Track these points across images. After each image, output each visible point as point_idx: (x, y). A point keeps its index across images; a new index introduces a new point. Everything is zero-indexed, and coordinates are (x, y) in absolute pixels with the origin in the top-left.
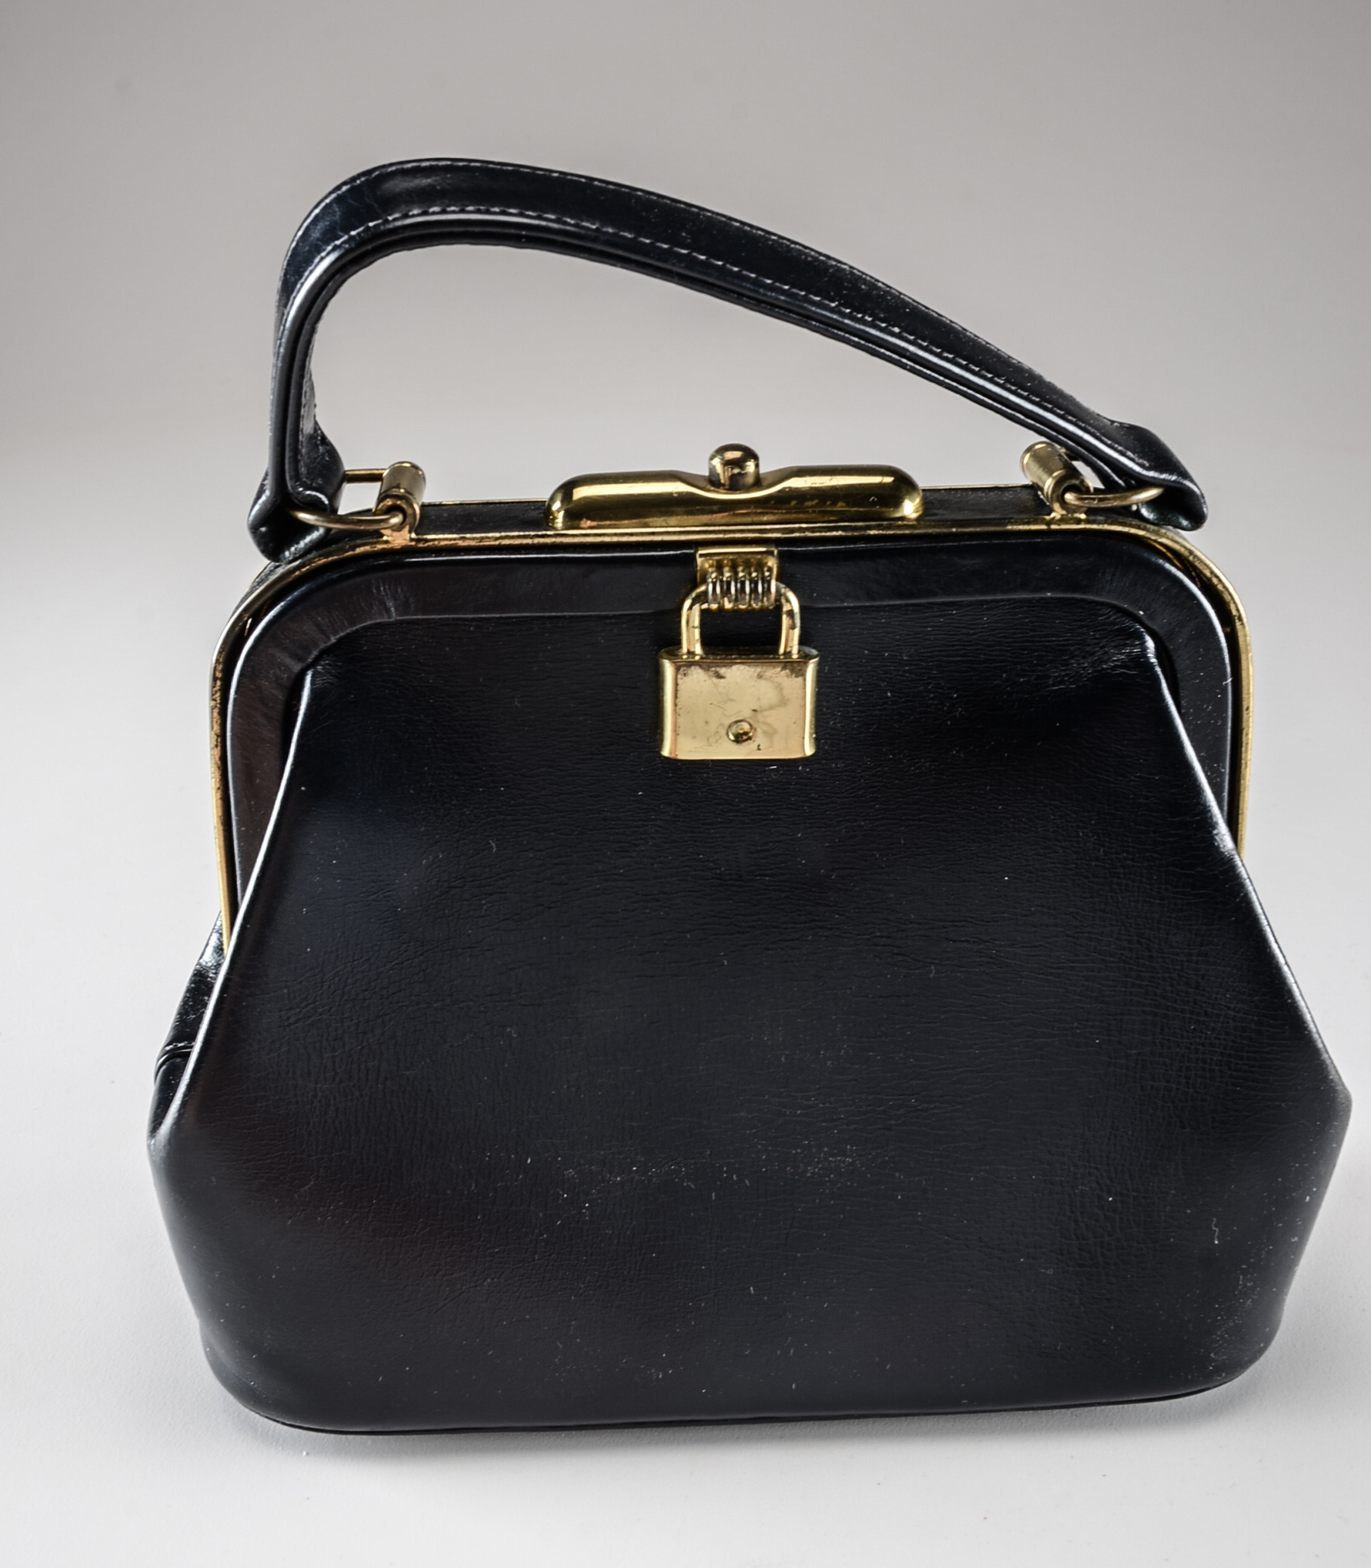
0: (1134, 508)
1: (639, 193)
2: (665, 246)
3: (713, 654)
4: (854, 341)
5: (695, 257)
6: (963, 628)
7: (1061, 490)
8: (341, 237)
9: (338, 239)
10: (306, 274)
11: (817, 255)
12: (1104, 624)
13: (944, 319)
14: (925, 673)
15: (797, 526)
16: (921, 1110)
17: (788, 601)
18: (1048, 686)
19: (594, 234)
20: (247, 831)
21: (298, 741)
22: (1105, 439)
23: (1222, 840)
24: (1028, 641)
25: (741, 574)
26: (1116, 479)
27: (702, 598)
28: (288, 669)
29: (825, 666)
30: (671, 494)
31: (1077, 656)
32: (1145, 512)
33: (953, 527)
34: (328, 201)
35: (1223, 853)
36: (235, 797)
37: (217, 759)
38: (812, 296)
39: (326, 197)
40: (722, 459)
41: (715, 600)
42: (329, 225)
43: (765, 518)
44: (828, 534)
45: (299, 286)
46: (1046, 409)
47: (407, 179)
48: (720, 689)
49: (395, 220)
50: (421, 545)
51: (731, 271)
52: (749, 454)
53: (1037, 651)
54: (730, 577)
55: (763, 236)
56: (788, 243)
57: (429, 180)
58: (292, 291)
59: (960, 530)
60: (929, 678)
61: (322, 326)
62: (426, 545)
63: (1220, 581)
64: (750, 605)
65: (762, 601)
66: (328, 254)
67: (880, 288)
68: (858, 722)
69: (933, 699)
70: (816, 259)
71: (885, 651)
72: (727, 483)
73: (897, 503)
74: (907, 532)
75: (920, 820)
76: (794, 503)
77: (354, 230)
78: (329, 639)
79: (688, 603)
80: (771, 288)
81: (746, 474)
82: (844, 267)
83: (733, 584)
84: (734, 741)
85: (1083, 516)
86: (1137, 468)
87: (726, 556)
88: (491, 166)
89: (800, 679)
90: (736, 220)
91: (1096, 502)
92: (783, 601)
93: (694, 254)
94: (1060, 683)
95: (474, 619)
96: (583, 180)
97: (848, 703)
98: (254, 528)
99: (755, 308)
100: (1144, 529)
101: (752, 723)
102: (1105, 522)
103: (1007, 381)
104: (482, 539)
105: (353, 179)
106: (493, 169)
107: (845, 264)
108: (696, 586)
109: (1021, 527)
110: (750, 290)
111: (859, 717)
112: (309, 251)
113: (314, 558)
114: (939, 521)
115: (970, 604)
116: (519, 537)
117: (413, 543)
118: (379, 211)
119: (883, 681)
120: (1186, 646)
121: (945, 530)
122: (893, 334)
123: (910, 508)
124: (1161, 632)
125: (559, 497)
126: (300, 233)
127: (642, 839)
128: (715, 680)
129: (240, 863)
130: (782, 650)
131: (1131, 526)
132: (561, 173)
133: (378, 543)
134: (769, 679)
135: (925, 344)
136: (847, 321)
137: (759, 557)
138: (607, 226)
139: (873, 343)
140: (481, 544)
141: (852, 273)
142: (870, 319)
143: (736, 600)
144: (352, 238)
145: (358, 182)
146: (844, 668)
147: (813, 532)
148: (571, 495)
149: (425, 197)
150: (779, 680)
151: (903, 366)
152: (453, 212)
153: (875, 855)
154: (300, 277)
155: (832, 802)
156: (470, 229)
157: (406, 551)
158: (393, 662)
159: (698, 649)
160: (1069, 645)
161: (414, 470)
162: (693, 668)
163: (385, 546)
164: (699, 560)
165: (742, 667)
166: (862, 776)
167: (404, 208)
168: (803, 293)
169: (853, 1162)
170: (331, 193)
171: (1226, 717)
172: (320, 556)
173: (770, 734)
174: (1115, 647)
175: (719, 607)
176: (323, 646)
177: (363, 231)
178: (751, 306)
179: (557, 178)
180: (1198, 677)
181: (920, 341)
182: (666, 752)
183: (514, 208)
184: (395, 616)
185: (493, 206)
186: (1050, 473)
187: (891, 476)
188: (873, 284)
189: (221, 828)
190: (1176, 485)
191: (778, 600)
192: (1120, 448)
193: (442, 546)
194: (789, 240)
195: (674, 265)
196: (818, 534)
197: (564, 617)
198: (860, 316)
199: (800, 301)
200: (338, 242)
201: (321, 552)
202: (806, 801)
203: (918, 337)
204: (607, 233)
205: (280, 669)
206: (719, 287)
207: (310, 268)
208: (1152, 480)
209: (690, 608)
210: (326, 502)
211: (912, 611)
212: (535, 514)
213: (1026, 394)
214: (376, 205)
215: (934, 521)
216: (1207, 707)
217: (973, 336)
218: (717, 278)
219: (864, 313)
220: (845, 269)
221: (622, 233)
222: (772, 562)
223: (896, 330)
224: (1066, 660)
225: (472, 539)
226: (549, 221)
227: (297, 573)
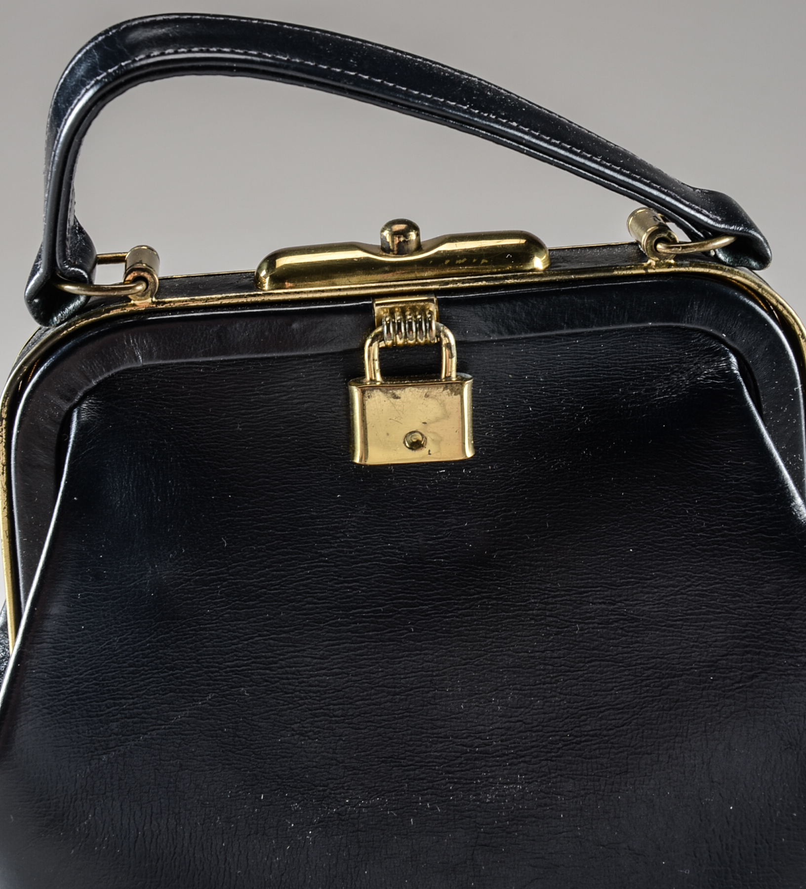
0: (713, 253)
1: (317, 32)
2: (338, 70)
3: (390, 381)
4: (483, 134)
5: (360, 77)
6: (586, 353)
7: (654, 241)
8: (101, 74)
9: (99, 75)
10: (75, 101)
11: (453, 72)
12: (696, 346)
13: (554, 115)
14: (558, 391)
15: (451, 279)
16: (576, 743)
17: (446, 336)
18: (655, 397)
19: (286, 64)
20: (28, 541)
21: (69, 462)
22: (684, 201)
23: (798, 511)
24: (638, 362)
25: (409, 317)
26: (696, 231)
27: (380, 337)
28: (59, 408)
29: (479, 389)
30: (352, 259)
31: (676, 372)
32: (721, 256)
33: (572, 274)
34: (88, 48)
35: (800, 521)
36: (18, 514)
37: (4, 484)
38: (449, 102)
39: (86, 45)
40: (391, 231)
41: (390, 338)
42: (91, 66)
43: (426, 274)
44: (475, 284)
45: (69, 111)
46: (634, 179)
47: (148, 30)
48: (397, 407)
49: (141, 60)
50: (160, 307)
51: (387, 86)
52: (412, 226)
53: (645, 369)
54: (400, 319)
55: (412, 59)
56: (430, 64)
57: (164, 30)
58: (65, 115)
59: (577, 277)
60: (561, 395)
61: (86, 140)
62: (164, 306)
63: (784, 307)
64: (417, 340)
65: (426, 336)
66: (92, 87)
67: (502, 94)
68: (507, 432)
69: (565, 411)
70: (452, 75)
71: (526, 375)
72: (396, 249)
73: (528, 258)
74: (536, 280)
75: (560, 507)
76: (447, 262)
77: (111, 68)
78: (90, 381)
79: (368, 342)
80: (418, 97)
81: (410, 241)
82: (474, 79)
83: (402, 324)
84: (409, 448)
85: (672, 261)
86: (711, 222)
87: (397, 305)
88: (208, 17)
89: (459, 396)
90: (390, 49)
91: (680, 249)
92: (442, 336)
93: (360, 75)
94: (665, 393)
95: (203, 363)
96: (276, 25)
97: (498, 417)
98: (30, 300)
99: (406, 112)
100: (721, 269)
101: (423, 433)
102: (690, 265)
103: (603, 159)
104: (207, 300)
105: (107, 32)
106: (209, 20)
107: (475, 77)
108: (374, 328)
109: (625, 272)
110: (402, 99)
111: (507, 428)
112: (76, 85)
113: (78, 320)
114: (561, 270)
115: (590, 334)
116: (236, 297)
117: (154, 305)
118: (129, 54)
119: (526, 399)
120: (762, 360)
121: (566, 277)
122: (512, 128)
123: (539, 263)
124: (741, 350)
125: (265, 266)
126: (67, 72)
127: (341, 532)
128: (392, 400)
129: (23, 568)
130: (443, 376)
131: (710, 267)
132: (259, 20)
133: (127, 306)
134: (434, 397)
135: (537, 134)
136: (476, 119)
137: (422, 304)
138: (295, 58)
139: (497, 134)
140: (207, 303)
141: (480, 84)
142: (494, 117)
143: (406, 337)
144: (109, 74)
145: (110, 33)
146: (494, 390)
147: (463, 283)
148: (274, 264)
149: (162, 42)
150: (442, 398)
151: (522, 151)
152: (183, 52)
153: (526, 537)
154: (71, 104)
155: (490, 497)
156: (196, 64)
157: (149, 312)
158: (141, 400)
159: (379, 377)
160: (669, 363)
161: (151, 252)
162: (375, 391)
163: (133, 308)
164: (376, 309)
165: (413, 389)
166: (513, 475)
167: (147, 51)
168: (442, 100)
169: (524, 788)
170: (90, 42)
171: (800, 416)
172: (82, 318)
173: (438, 442)
174: (706, 363)
175: (393, 343)
176: (86, 388)
177: (118, 69)
178: (403, 111)
179: (257, 24)
180: (774, 385)
181: (533, 132)
182: (357, 460)
183: (227, 47)
184: (141, 362)
185: (212, 47)
186: (645, 229)
187: (523, 238)
188: (497, 91)
189: (7, 540)
190: (744, 234)
191: (438, 336)
192: (697, 207)
193: (176, 307)
194: (431, 61)
195: (345, 83)
196: (467, 285)
197: (273, 358)
198: (486, 115)
199: (440, 105)
200: (99, 78)
201: (83, 315)
202: (470, 497)
203: (531, 129)
204: (295, 62)
205: (53, 409)
206: (379, 98)
207: (79, 97)
208: (724, 231)
209: (371, 345)
210: (86, 276)
211: (544, 342)
212: (247, 281)
213: (619, 168)
214: (125, 50)
215: (556, 270)
216: (784, 409)
217: (577, 127)
218: (377, 92)
219: (489, 113)
220: (474, 81)
221: (306, 62)
222: (433, 308)
223: (515, 124)
224: (668, 375)
225: (200, 300)
226: (253, 55)
227: (65, 332)
